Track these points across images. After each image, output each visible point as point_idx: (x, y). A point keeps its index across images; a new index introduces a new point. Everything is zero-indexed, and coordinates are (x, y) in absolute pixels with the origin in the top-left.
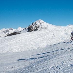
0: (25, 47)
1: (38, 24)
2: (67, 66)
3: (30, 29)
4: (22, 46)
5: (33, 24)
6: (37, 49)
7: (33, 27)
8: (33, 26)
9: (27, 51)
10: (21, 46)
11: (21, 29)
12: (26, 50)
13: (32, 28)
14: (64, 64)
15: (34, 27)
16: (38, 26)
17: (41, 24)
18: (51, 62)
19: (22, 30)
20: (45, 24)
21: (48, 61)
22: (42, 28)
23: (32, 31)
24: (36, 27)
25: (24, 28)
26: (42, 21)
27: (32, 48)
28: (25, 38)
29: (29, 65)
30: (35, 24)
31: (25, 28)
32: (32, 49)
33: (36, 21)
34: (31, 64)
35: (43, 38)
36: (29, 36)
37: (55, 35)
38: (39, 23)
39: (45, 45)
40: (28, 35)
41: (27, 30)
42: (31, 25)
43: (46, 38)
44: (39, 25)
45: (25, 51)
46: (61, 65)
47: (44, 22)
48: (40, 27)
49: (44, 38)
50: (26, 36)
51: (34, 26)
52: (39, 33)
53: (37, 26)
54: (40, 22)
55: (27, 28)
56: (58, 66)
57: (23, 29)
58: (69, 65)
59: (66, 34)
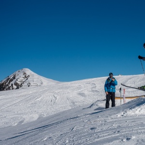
1: (20, 78)
5: (9, 79)
7: (10, 85)
8: (9, 82)
13: (8, 87)
15: (12, 85)
16: (20, 83)
17: (26, 77)
22: (29, 86)
24: (16, 84)
26: (28, 72)
30: (14, 78)
33: (17, 72)
38: (24, 76)
42: (5, 80)
44: (24, 81)
47: (33, 73)
48: (25, 84)
51: (11, 83)
53: (18, 82)
54: (25, 74)
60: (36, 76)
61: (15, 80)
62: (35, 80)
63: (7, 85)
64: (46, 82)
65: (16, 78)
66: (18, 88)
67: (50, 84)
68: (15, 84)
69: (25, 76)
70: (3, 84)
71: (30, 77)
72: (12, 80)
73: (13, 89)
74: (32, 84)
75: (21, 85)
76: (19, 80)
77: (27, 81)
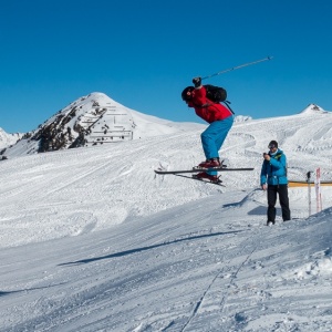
0: (23, 226)
1: (85, 115)
2: (214, 324)
3: (47, 140)
4: (10, 222)
5: (61, 116)
6: (81, 234)
7: (65, 131)
8: (63, 124)
9: (32, 244)
10: (5, 219)
11: (8, 140)
12: (29, 240)
13: (59, 135)
14: (200, 311)
15: (69, 129)
16: (85, 126)
17: (100, 113)
18: (142, 300)
19: (11, 143)
20: (119, 114)
21: (128, 295)
22: (105, 132)
23: (59, 146)
24: (77, 128)
25: (21, 135)
26: (104, 100)
27: (59, 228)
28: (24, 180)
29: (37, 313)
30: (73, 114)
31: (27, 136)
32: (59, 235)
33: (78, 102)
34: (50, 310)
35: (109, 181)
36: (44, 173)
37: (169, 168)
38: (94, 111)
39: (121, 215)
40: (38, 169)
41: (36, 145)
42: (53, 119)
43: (126, 182)
44: (94, 120)
45: (25, 245)
46: (188, 315)
47: (113, 103)
48: (97, 130)
49: (113, 183)
50: (27, 172)
51: (66, 126)
52: (91, 159)
53: (82, 125)
54: (95, 104)
55: (36, 132)
56: (172, 323)
57: (16, 138)
58: (226, 319)
60: (121, 109)
61: (75, 118)
62: (118, 118)
63: (59, 131)
64: (143, 122)
65: (78, 113)
68: (75, 128)
69: (97, 110)
70: (49, 128)
71: (108, 112)
72: (68, 120)
73: (70, 138)
74: (112, 127)
75: (89, 129)
76: (83, 119)
77: (101, 120)
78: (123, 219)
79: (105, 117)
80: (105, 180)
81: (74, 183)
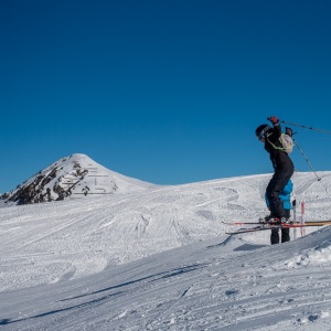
1: (66, 176)
5: (41, 177)
6: (59, 282)
7: (44, 191)
8: (43, 185)
9: (6, 292)
12: (3, 289)
13: (38, 195)
15: (48, 190)
16: (65, 187)
17: (81, 174)
20: (100, 175)
22: (86, 194)
24: (57, 189)
26: (85, 161)
30: (53, 175)
32: (35, 283)
33: (59, 162)
35: (89, 232)
36: (22, 224)
37: (151, 220)
38: (75, 172)
39: (101, 264)
42: (33, 180)
43: (107, 233)
44: (74, 182)
47: (95, 164)
48: (78, 189)
49: (93, 234)
50: (3, 223)
51: (46, 187)
52: (71, 212)
53: (62, 186)
54: (77, 166)
55: (15, 192)
59: (205, 214)
60: (102, 171)
61: (55, 179)
62: (99, 180)
63: (38, 191)
64: (125, 184)
65: (58, 175)
66: (61, 198)
67: (133, 189)
68: (55, 189)
69: (78, 172)
70: (27, 189)
71: (90, 174)
72: (48, 180)
73: (50, 200)
74: (93, 189)
75: (69, 190)
76: (63, 180)
77: (82, 182)
78: (103, 268)
79: (86, 178)
80: (85, 231)
81: (52, 234)
